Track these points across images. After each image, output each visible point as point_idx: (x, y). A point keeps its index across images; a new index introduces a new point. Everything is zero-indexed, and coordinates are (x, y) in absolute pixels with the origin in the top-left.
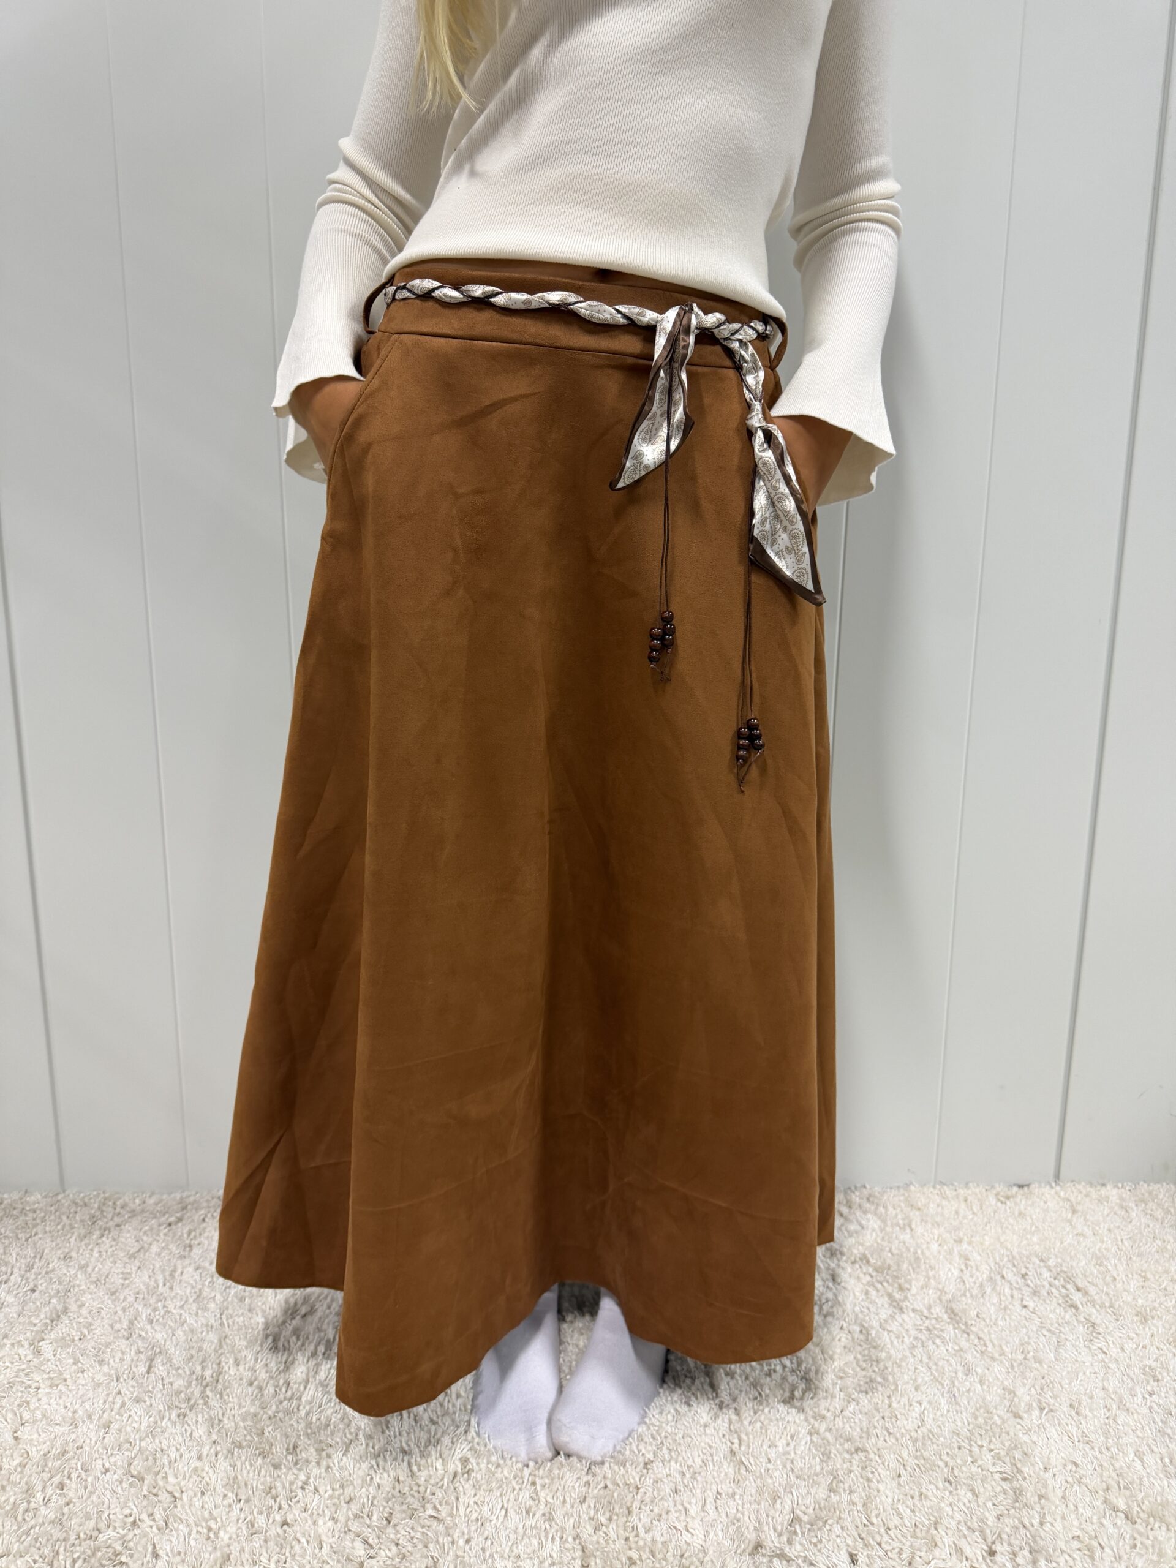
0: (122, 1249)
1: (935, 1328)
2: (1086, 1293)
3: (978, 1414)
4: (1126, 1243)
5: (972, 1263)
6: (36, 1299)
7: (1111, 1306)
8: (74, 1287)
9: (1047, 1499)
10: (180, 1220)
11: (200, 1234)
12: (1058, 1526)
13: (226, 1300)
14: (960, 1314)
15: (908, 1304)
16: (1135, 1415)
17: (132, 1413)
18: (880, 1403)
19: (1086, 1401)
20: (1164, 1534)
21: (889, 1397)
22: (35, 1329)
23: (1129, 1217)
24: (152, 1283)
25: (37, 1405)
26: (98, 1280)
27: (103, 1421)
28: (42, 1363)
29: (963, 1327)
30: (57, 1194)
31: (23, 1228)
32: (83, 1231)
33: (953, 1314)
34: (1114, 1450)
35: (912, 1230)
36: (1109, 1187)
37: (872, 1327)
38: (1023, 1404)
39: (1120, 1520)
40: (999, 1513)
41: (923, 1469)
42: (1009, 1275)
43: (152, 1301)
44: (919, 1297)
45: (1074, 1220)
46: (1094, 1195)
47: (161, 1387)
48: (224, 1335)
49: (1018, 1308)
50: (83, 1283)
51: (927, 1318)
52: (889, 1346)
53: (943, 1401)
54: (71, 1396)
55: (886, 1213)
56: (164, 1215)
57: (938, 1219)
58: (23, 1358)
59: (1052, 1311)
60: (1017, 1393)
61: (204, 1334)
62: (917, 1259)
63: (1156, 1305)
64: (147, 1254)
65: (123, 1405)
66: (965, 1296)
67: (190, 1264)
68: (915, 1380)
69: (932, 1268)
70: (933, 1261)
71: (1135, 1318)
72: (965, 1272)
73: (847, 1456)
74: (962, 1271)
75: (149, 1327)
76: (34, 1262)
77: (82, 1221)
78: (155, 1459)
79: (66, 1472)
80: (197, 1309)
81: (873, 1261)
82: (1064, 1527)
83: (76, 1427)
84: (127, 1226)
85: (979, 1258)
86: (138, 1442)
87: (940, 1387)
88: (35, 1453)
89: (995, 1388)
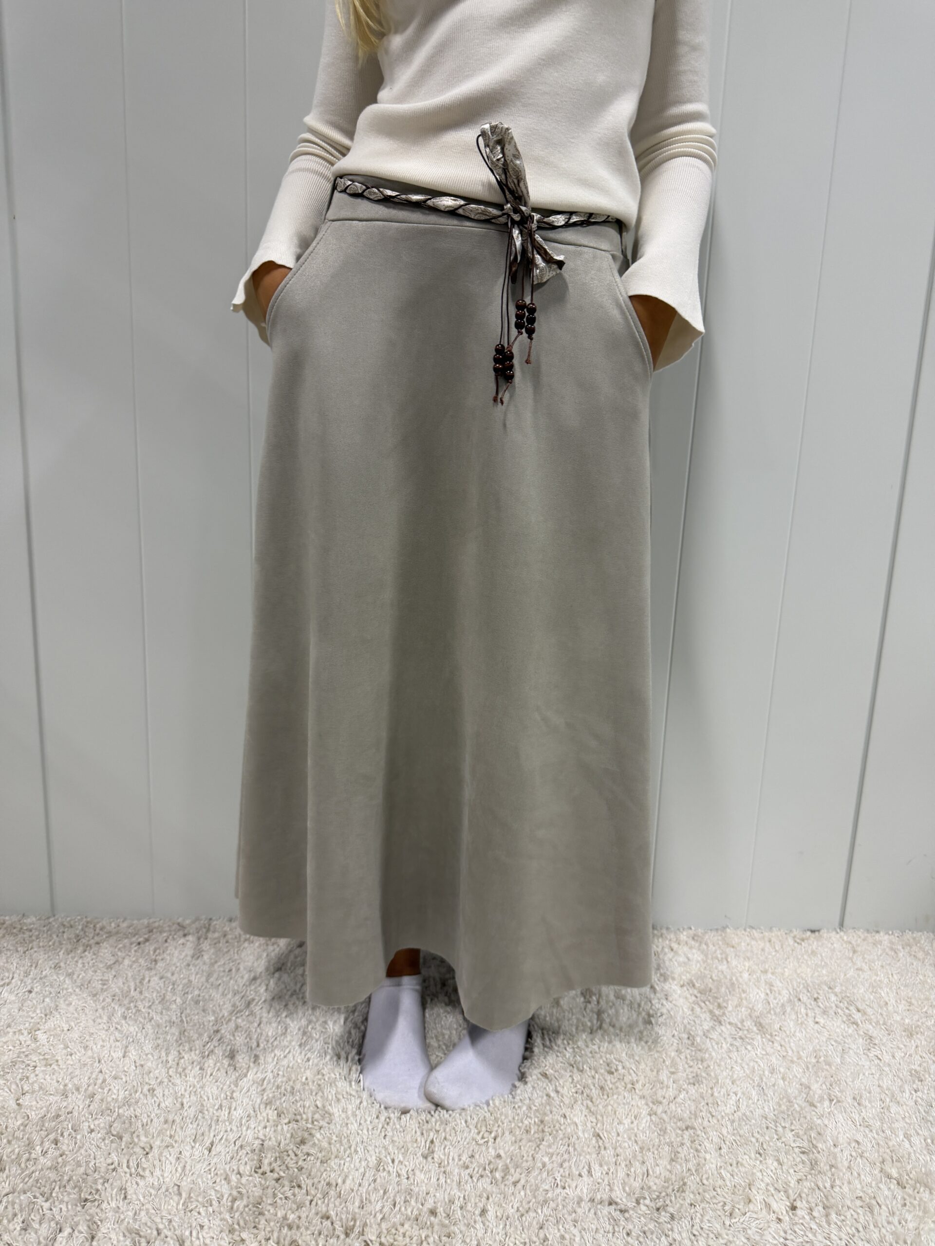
0: (101, 961)
1: (747, 1037)
2: (865, 1013)
3: (781, 1102)
4: (895, 976)
5: (776, 989)
6: (33, 998)
7: (884, 1024)
8: (63, 989)
9: (836, 1168)
10: (147, 940)
11: (163, 952)
12: (846, 1188)
13: (184, 1003)
14: (767, 1027)
15: (725, 1018)
16: (904, 1106)
17: (112, 1087)
18: (704, 1092)
19: (866, 1095)
20: (927, 1196)
21: (712, 1088)
22: (33, 1021)
23: (897, 957)
24: (126, 988)
25: (35, 1079)
26: (82, 985)
27: (89, 1092)
28: (38, 1047)
29: (769, 1037)
30: (48, 918)
31: (21, 943)
32: (70, 947)
34: (888, 1132)
35: (728, 962)
36: (882, 934)
37: (697, 1035)
38: (817, 1096)
39: (893, 1185)
40: (799, 1178)
41: (739, 1143)
42: (804, 999)
43: (126, 1002)
44: (734, 1013)
45: (855, 958)
46: (870, 940)
47: (134, 1068)
48: (183, 1029)
49: (811, 1023)
50: (70, 986)
51: (740, 1029)
52: (711, 1050)
53: (754, 1093)
54: (62, 1073)
55: (707, 948)
56: (134, 936)
57: (749, 954)
58: (23, 1043)
59: (837, 1026)
60: (812, 1088)
61: (168, 1028)
62: (733, 984)
63: (919, 1024)
64: (121, 966)
65: (104, 1081)
66: (770, 1014)
67: (156, 974)
68: (732, 1077)
69: (744, 992)
70: (744, 986)
71: (904, 1034)
72: (770, 995)
73: (680, 1132)
74: (767, 994)
75: (123, 1022)
76: (31, 970)
77: (69, 939)
78: (131, 1123)
79: (59, 1131)
80: (162, 1009)
81: (697, 985)
82: (850, 1190)
83: (67, 1097)
84: (105, 944)
85: (781, 985)
86: (117, 1110)
87: (751, 1082)
88: (34, 1116)
89: (794, 1084)
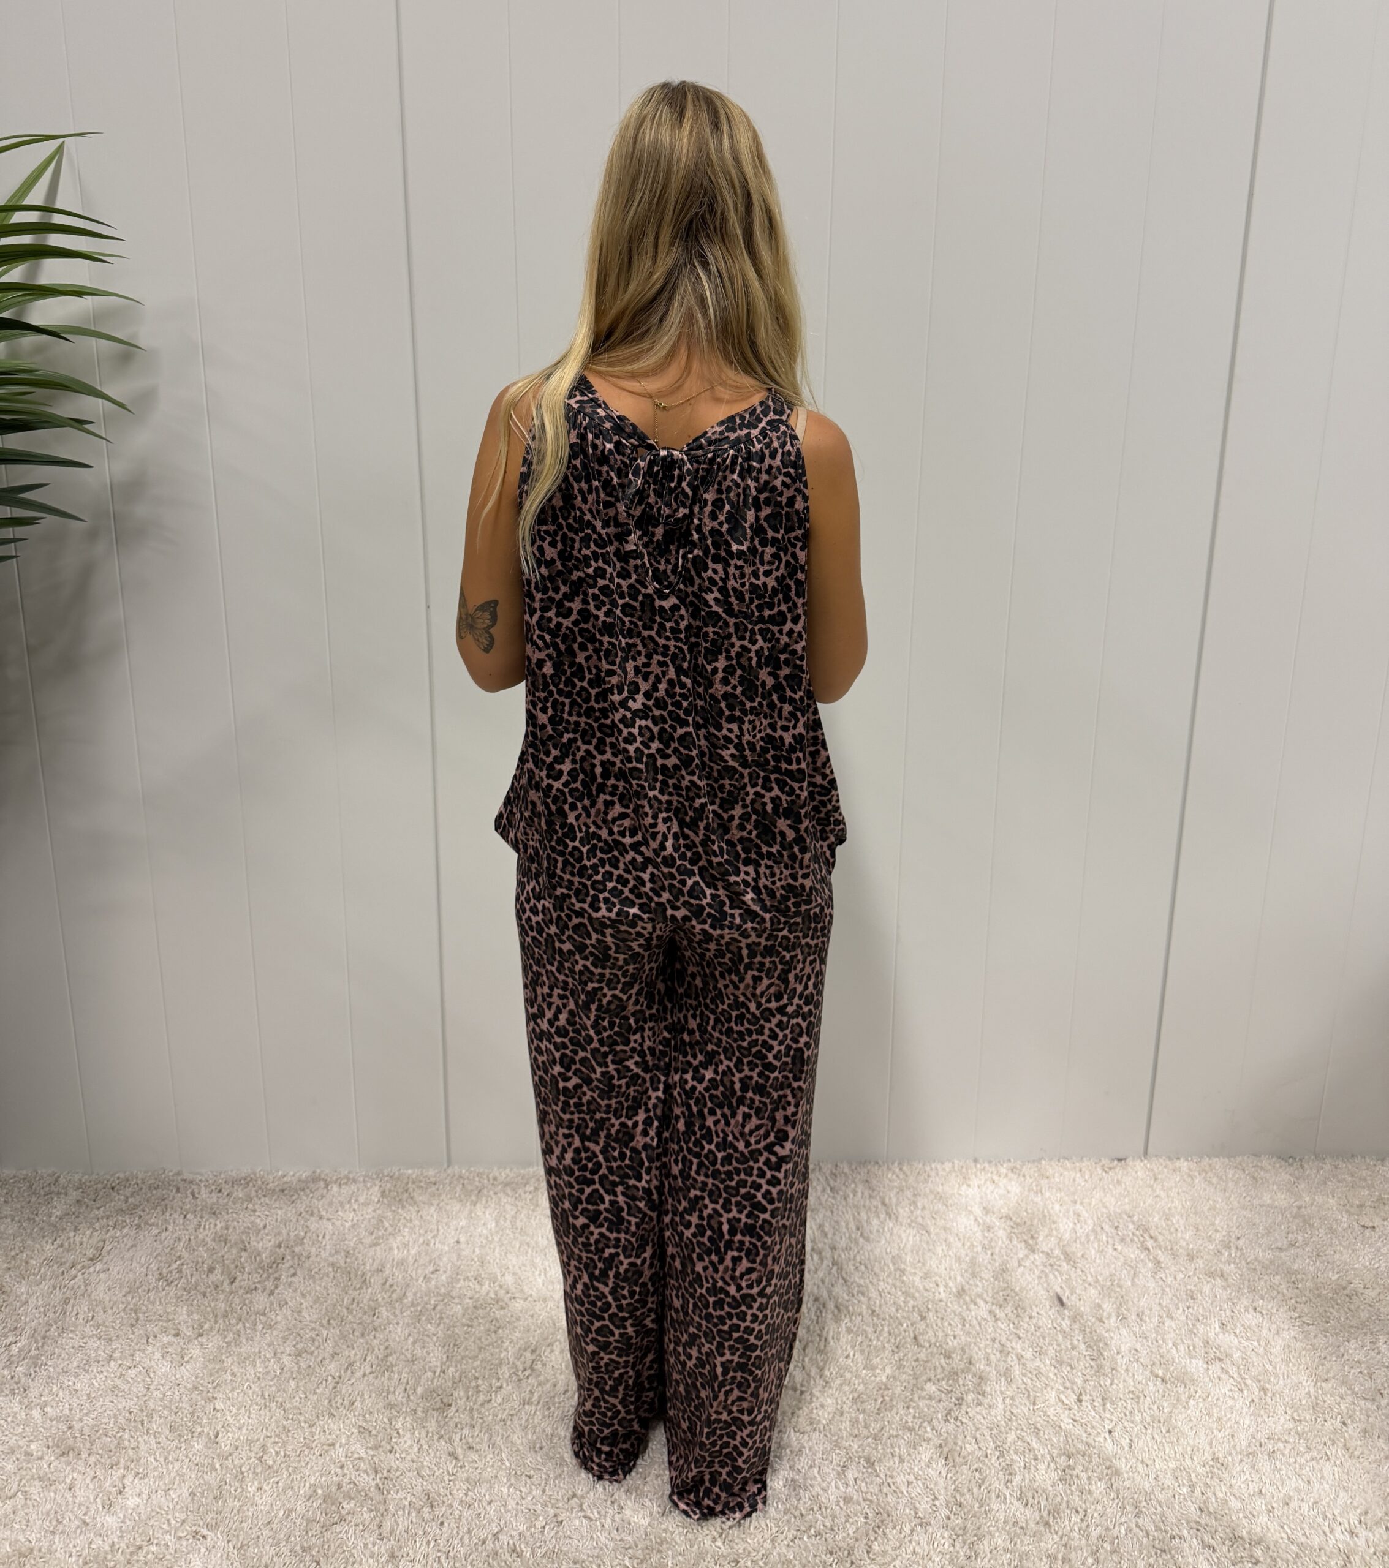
0: (505, 1211)
1: (1055, 1264)
2: (1156, 1240)
4: (1188, 1203)
5: (1083, 1219)
7: (1172, 1249)
9: (1116, 1370)
12: (1121, 1385)
14: (1071, 1255)
15: (1038, 1247)
19: (1147, 1312)
23: (1193, 1183)
29: (1073, 1264)
31: (432, 1196)
33: (1066, 1254)
34: (1161, 1342)
35: (1042, 1194)
36: (1182, 1160)
39: (1158, 1382)
42: (1106, 1228)
44: (1046, 1243)
45: (1155, 1185)
46: (1171, 1166)
49: (1110, 1250)
51: (1050, 1257)
55: (1025, 1180)
57: (1061, 1185)
59: (1133, 1253)
60: (1104, 1307)
62: (1045, 1216)
66: (1076, 1242)
69: (1054, 1222)
70: (1055, 1217)
71: (1186, 1258)
72: (1077, 1225)
74: (1075, 1224)
77: (471, 1191)
82: (1125, 1386)
84: (502, 1194)
85: (1087, 1215)
